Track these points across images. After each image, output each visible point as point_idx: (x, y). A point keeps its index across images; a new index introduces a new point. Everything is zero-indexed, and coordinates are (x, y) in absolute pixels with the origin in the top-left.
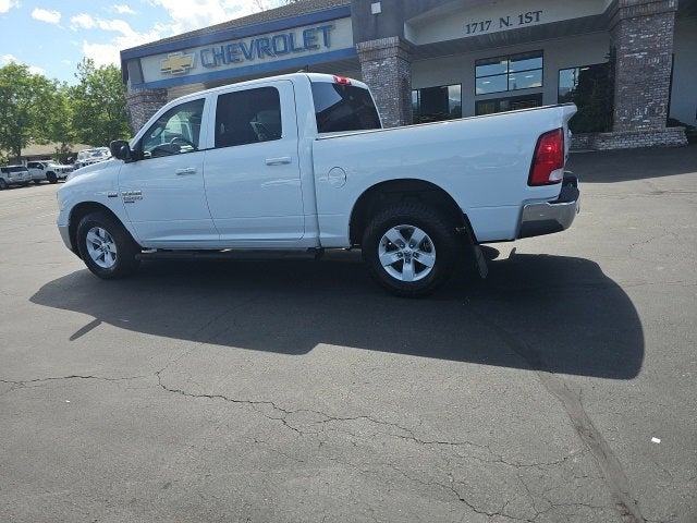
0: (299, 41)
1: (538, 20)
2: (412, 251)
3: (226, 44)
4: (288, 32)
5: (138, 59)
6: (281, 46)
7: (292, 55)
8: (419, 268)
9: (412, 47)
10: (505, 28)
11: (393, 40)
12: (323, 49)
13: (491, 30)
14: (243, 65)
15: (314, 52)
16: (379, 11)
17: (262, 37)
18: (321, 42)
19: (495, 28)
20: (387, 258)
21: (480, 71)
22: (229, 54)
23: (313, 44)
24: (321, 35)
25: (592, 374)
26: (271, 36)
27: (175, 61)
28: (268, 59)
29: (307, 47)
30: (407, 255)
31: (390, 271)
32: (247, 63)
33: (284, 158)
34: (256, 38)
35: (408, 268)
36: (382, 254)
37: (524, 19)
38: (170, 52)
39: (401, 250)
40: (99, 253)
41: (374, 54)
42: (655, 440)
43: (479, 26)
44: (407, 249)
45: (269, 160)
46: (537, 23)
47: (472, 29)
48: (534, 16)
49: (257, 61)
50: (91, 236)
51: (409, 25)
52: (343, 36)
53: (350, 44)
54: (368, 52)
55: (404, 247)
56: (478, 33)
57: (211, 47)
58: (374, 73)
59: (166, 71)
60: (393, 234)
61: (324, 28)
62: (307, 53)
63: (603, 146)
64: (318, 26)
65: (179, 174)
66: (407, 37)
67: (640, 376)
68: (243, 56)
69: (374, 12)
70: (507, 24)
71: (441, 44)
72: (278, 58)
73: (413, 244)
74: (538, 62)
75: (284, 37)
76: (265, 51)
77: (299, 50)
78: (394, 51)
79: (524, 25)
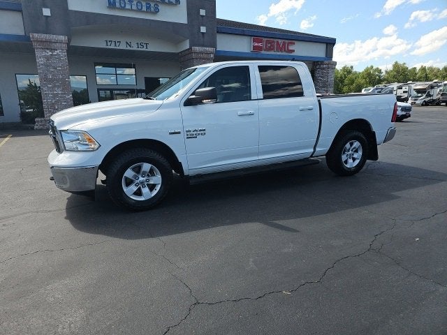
1: (146, 48)
10: (129, 48)
13: (121, 48)
16: (50, 15)
19: (123, 47)
33: (310, 107)
36: (343, 156)
37: (139, 46)
41: (47, 45)
43: (113, 43)
46: (146, 50)
47: (109, 43)
48: (145, 46)
54: (41, 41)
56: (113, 47)
58: (48, 58)
69: (45, 14)
70: (131, 46)
74: (132, 71)
78: (65, 46)
79: (140, 49)
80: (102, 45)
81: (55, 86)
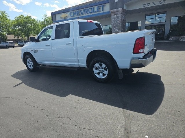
0: (96, 10)
1: (164, 3)
2: (102, 70)
3: (77, 11)
4: (93, 7)
5: (55, 15)
6: (91, 11)
7: (94, 13)
8: (104, 75)
9: (127, 11)
10: (154, 5)
11: (120, 9)
12: (102, 12)
13: (149, 6)
14: (80, 16)
15: (99, 13)
16: (117, 1)
17: (86, 8)
18: (101, 10)
19: (151, 5)
20: (96, 71)
21: (147, 17)
22: (77, 13)
23: (99, 10)
24: (101, 8)
25: (139, 112)
26: (88, 8)
27: (64, 15)
28: (87, 15)
29: (98, 11)
30: (101, 71)
31: (96, 75)
32: (82, 16)
33: (70, 43)
34: (85, 9)
35: (101, 74)
36: (94, 70)
37: (160, 2)
38: (63, 13)
39: (99, 69)
40: (29, 65)
41: (115, 13)
42: (147, 137)
43: (146, 5)
44: (101, 69)
45: (67, 43)
46: (164, 4)
47: (144, 5)
48: (163, 2)
49: (84, 15)
50: (28, 60)
51: (125, 5)
52: (107, 8)
53: (109, 10)
54: (113, 12)
55: (100, 68)
56: (146, 6)
57: (73, 11)
58: (115, 18)
59: (62, 18)
60: (97, 65)
61: (102, 6)
62: (97, 13)
63: (181, 40)
64: (101, 5)
65: (46, 46)
66: (125, 8)
67: (154, 114)
68: (81, 14)
69: (115, 1)
70: (155, 4)
71: (135, 10)
72: (90, 14)
73: (102, 68)
74: (165, 15)
75: (92, 8)
76: (87, 12)
77: (96, 12)
78: (121, 12)
79: (160, 4)
80: (141, 7)
81: (116, 28)
